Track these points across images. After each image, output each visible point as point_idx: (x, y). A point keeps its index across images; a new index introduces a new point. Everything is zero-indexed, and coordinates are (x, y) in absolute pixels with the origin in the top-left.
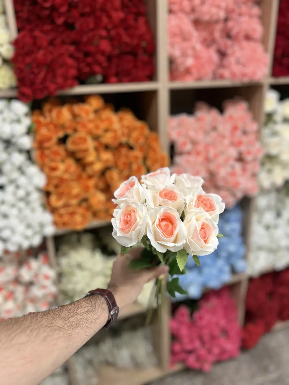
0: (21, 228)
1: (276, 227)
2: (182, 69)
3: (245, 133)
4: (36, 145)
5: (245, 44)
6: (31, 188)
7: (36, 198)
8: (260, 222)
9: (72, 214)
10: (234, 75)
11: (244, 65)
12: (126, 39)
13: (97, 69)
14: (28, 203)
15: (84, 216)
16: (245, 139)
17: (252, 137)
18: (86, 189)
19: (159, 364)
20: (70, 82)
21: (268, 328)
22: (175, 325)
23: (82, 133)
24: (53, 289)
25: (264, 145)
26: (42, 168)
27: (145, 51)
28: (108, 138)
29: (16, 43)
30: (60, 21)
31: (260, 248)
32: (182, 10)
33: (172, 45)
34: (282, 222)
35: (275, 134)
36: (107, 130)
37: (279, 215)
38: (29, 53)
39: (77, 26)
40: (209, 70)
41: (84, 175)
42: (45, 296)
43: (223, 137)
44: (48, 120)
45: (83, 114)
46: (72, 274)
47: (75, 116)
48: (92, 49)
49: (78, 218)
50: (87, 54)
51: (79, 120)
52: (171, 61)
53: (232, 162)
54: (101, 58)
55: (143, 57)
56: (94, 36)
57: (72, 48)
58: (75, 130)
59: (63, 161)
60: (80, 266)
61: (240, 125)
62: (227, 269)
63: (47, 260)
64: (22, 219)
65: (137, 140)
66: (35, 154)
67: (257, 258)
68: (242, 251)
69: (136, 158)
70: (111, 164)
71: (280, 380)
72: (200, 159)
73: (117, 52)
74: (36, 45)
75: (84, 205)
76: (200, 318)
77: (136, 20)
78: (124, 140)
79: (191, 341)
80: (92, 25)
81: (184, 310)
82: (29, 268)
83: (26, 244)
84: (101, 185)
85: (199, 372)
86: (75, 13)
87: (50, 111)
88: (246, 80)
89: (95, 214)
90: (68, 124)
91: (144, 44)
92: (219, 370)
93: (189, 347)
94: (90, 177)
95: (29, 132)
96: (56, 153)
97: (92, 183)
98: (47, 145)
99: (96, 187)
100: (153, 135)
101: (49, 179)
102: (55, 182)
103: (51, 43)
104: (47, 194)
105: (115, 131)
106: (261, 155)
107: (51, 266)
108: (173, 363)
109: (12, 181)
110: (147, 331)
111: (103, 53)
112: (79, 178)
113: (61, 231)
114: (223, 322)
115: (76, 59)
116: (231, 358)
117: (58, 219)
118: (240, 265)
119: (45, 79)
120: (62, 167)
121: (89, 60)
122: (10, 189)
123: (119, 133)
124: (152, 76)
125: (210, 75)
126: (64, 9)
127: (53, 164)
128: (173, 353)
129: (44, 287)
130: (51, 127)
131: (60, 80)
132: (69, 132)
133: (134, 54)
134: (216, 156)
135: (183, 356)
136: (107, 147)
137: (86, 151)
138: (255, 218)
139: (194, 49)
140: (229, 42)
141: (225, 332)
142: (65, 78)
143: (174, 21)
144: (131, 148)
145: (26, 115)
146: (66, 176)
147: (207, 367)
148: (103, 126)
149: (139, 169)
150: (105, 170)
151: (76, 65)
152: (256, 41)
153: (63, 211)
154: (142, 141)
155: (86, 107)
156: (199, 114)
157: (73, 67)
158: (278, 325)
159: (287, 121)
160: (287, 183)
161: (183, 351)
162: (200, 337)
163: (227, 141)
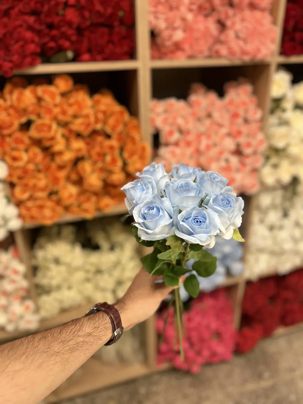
1: (281, 228)
2: (168, 43)
3: (246, 121)
5: (247, 13)
8: (262, 221)
9: (41, 207)
10: (232, 53)
11: (245, 41)
12: (99, 7)
13: (67, 44)
15: (53, 210)
16: (244, 129)
17: (254, 126)
18: (56, 180)
19: (146, 360)
20: (28, 60)
21: (267, 333)
22: (161, 324)
23: (47, 120)
24: (24, 284)
25: (268, 137)
26: (3, 158)
27: (122, 22)
28: (78, 125)
31: (261, 250)
33: (155, 14)
34: (288, 223)
35: (285, 123)
37: (286, 215)
40: (204, 46)
41: (54, 166)
42: (17, 290)
43: (220, 126)
44: (9, 103)
45: (47, 98)
46: (48, 269)
47: (39, 99)
48: (56, 20)
49: (47, 212)
50: (51, 26)
51: (43, 104)
52: (153, 35)
53: (226, 155)
56: (57, 4)
57: (31, 20)
58: (39, 116)
59: (26, 150)
60: (57, 261)
61: (241, 112)
62: (222, 270)
63: (17, 255)
65: (114, 128)
67: (257, 260)
68: (239, 252)
69: (112, 148)
70: (84, 152)
71: (273, 388)
72: (189, 151)
73: (88, 23)
75: (54, 197)
76: (190, 320)
78: (99, 127)
84: (74, 177)
85: (188, 372)
87: (11, 93)
88: (247, 59)
89: (67, 208)
90: (31, 109)
91: (121, 14)
92: (209, 372)
94: (61, 167)
96: (18, 141)
97: (62, 174)
98: (6, 131)
99: (68, 178)
100: (134, 122)
101: (11, 168)
102: (19, 173)
104: (12, 185)
105: (87, 116)
106: (263, 148)
107: (21, 261)
108: (159, 362)
111: (69, 24)
112: (48, 168)
113: (30, 224)
114: (214, 325)
115: (39, 33)
116: (223, 361)
117: (24, 212)
118: (236, 267)
120: (25, 157)
121: (54, 32)
123: (92, 119)
124: (132, 55)
125: (206, 53)
127: (15, 154)
128: (159, 352)
129: (13, 282)
130: (11, 111)
132: (33, 117)
133: (110, 27)
134: (208, 147)
135: (170, 355)
136: (79, 135)
137: (53, 139)
138: (256, 217)
139: (184, 19)
140: (231, 12)
141: (218, 335)
142: (23, 55)
144: (108, 137)
146: (31, 167)
147: (195, 369)
148: (71, 111)
149: (114, 161)
150: (77, 161)
151: (37, 39)
152: (263, 10)
153: (30, 204)
154: (120, 128)
155: (52, 89)
156: (193, 98)
157: (33, 42)
158: (280, 331)
159: (299, 108)
160: (295, 181)
161: (170, 351)
162: (189, 339)
163: (224, 131)
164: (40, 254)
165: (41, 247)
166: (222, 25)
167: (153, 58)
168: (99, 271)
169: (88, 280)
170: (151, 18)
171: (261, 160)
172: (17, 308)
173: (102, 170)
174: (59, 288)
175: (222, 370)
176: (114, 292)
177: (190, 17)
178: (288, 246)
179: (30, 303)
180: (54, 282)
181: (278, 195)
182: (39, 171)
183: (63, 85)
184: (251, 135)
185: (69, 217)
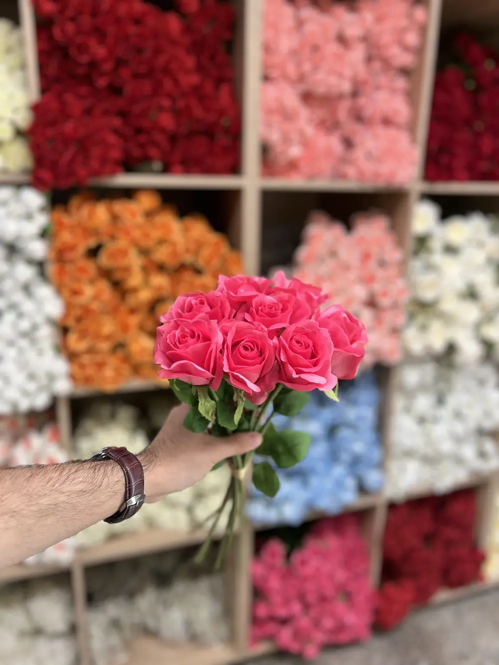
0: (19, 378)
1: (436, 420)
2: (282, 161)
3: (382, 264)
4: (53, 255)
5: (381, 130)
6: (39, 319)
7: (46, 334)
8: (408, 410)
9: (101, 365)
10: (361, 175)
11: (378, 161)
12: (198, 112)
13: (154, 152)
14: (33, 341)
15: (117, 370)
16: (380, 274)
17: (392, 272)
18: (125, 328)
19: (231, 639)
20: (109, 167)
21: (422, 599)
22: (260, 570)
23: (122, 243)
25: (412, 286)
26: (59, 290)
27: (227, 131)
28: (162, 254)
29: (36, 109)
30: (102, 82)
31: (409, 454)
32: (285, 77)
33: (268, 125)
34: (445, 413)
35: (430, 267)
36: (161, 242)
37: (441, 401)
38: (54, 123)
40: (326, 166)
41: (123, 308)
43: (347, 268)
44: (75, 220)
45: (126, 216)
47: (115, 218)
48: (145, 123)
49: (109, 372)
50: (139, 131)
51: (120, 224)
52: (265, 150)
54: (159, 137)
55: (223, 140)
56: (150, 107)
57: (117, 122)
58: (113, 237)
59: (92, 282)
61: (375, 250)
62: (351, 483)
64: (23, 365)
65: (208, 262)
66: (51, 269)
67: (403, 470)
68: (376, 454)
69: (204, 287)
70: (165, 293)
73: (184, 129)
74: (64, 114)
75: (120, 353)
76: (303, 563)
77: (217, 87)
78: (188, 259)
79: (287, 602)
81: (277, 547)
82: (28, 446)
83: (24, 405)
84: (149, 325)
85: (298, 658)
86: (125, 73)
87: (79, 208)
88: (381, 184)
89: (136, 369)
90: (103, 228)
91: (225, 122)
93: (282, 612)
94: (133, 311)
95: (44, 234)
96: (82, 270)
97: (134, 321)
98: (69, 256)
100: (234, 255)
101: (69, 307)
102: (77, 312)
103: (88, 112)
104: (64, 330)
105: (174, 244)
106: (405, 299)
107: (61, 445)
108: (255, 639)
109: (13, 307)
110: (217, 581)
111: (163, 130)
112: (114, 311)
113: (82, 391)
114: (341, 575)
115: (124, 137)
116: (354, 643)
117: (76, 369)
118: (372, 478)
119: (72, 161)
120: (89, 291)
121: (142, 138)
122: (9, 317)
123: (181, 247)
124: (235, 168)
125: (328, 172)
126: (108, 66)
127: (75, 286)
128: (256, 621)
130: (79, 231)
131: (95, 164)
132: (105, 239)
133: (210, 135)
135: (271, 628)
138: (398, 403)
139: (302, 134)
140: (358, 127)
141: (349, 597)
142: (104, 160)
143: (272, 91)
144: (198, 272)
145: (42, 209)
146: (95, 306)
147: (311, 651)
148: (156, 234)
150: (154, 306)
151: (120, 143)
152: (399, 127)
153: (86, 359)
154: (216, 263)
155: (133, 206)
157: (115, 146)
158: (442, 595)
159: (451, 250)
160: (451, 349)
161: (272, 619)
162: (302, 598)
163: (352, 275)
166: (348, 143)
170: (263, 129)
171: (401, 319)
175: (353, 658)
176: (190, 510)
178: (447, 446)
181: (429, 371)
182: (104, 313)
184: (389, 280)
185: (136, 384)
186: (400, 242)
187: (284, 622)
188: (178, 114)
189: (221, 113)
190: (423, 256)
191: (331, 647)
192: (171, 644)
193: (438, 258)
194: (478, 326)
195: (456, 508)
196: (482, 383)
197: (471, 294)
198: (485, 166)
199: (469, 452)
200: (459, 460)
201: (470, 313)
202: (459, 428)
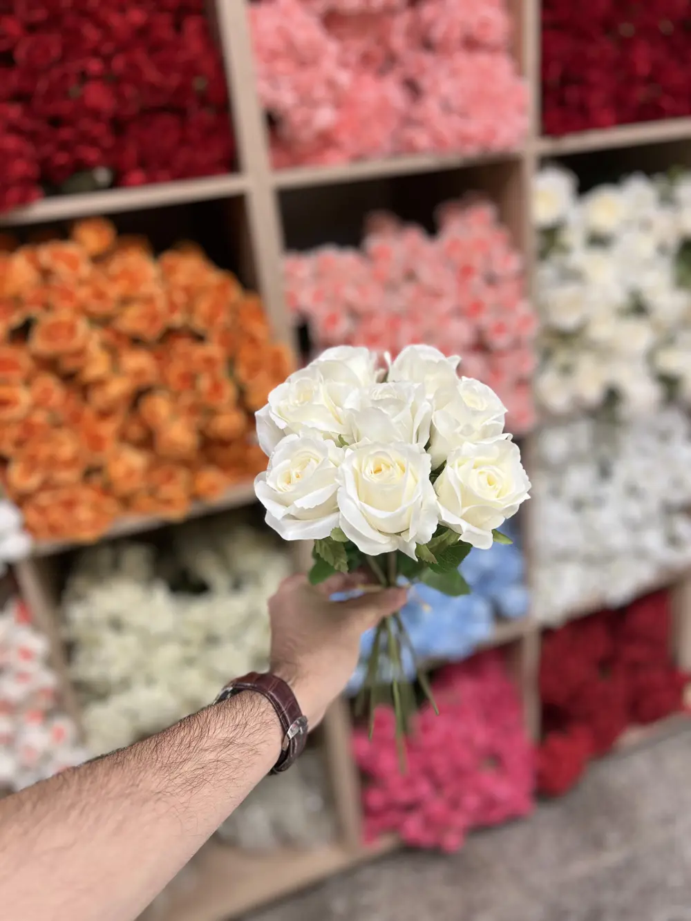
1: (599, 502)
2: (306, 135)
3: (491, 281)
5: (462, 60)
8: (556, 493)
9: (70, 505)
10: (439, 142)
11: (464, 114)
12: (152, 74)
13: (91, 154)
15: (96, 507)
16: (489, 297)
17: (508, 290)
18: (96, 443)
19: (339, 835)
20: (14, 193)
21: (604, 745)
22: (365, 746)
23: (64, 314)
24: (47, 679)
25: (541, 310)
27: (204, 100)
28: (131, 320)
31: (564, 557)
33: (271, 78)
34: (613, 490)
35: (569, 275)
36: (126, 301)
37: (605, 472)
39: (20, 54)
40: (381, 135)
41: (89, 413)
42: (34, 695)
43: (436, 295)
45: (62, 269)
46: (96, 643)
47: (46, 274)
48: (64, 108)
49: (84, 513)
50: (56, 122)
51: (54, 282)
52: (273, 121)
54: (93, 127)
55: (200, 115)
56: (65, 76)
57: (14, 112)
58: (47, 306)
59: (28, 382)
60: (117, 625)
61: (477, 261)
62: (482, 610)
63: (26, 617)
65: (211, 319)
67: (558, 581)
68: (514, 565)
69: (209, 362)
70: (151, 378)
73: (134, 108)
75: (97, 480)
76: (425, 728)
77: (178, 27)
78: (178, 319)
79: (410, 783)
80: (56, 52)
84: (135, 432)
85: (436, 852)
86: (10, 26)
88: (472, 152)
89: (126, 502)
90: (28, 294)
91: (199, 84)
92: (484, 847)
93: (404, 796)
94: (104, 414)
96: (8, 365)
97: (108, 429)
100: (251, 302)
102: (14, 432)
104: (2, 462)
105: (149, 300)
106: (532, 332)
107: (36, 627)
108: (371, 834)
111: (95, 114)
112: (75, 420)
113: (49, 544)
114: (481, 735)
115: (32, 137)
116: (513, 818)
117: (33, 517)
118: (513, 599)
120: (24, 397)
121: (66, 133)
123: (161, 304)
124: (230, 163)
125: (387, 145)
127: (3, 392)
128: (368, 812)
129: (22, 676)
132: (35, 311)
133: (180, 112)
135: (392, 817)
137: (80, 353)
138: (540, 485)
139: (331, 84)
140: (428, 59)
141: (496, 758)
144: (199, 338)
146: (40, 417)
147: (452, 841)
148: (115, 291)
149: (216, 388)
150: (138, 396)
151: (29, 149)
152: (493, 49)
153: (44, 499)
154: (224, 318)
155: (70, 249)
156: (374, 243)
157: (20, 155)
158: (632, 736)
159: (598, 241)
160: (612, 396)
161: (390, 806)
162: (429, 773)
163: (446, 305)
164: (78, 613)
165: (80, 598)
166: (413, 88)
167: (277, 166)
168: (212, 640)
169: (189, 662)
170: (264, 87)
171: (530, 362)
172: (36, 737)
173: (194, 409)
174: (125, 684)
175: (513, 839)
177: (344, 78)
178: (619, 539)
179: (64, 724)
180: (115, 672)
181: (583, 432)
182: (58, 425)
183: (92, 239)
184: (505, 307)
185: (132, 521)
186: (516, 243)
187: (411, 807)
188: (115, 83)
189: (191, 70)
190: (556, 258)
191: (480, 828)
192: (255, 854)
193: (580, 257)
194: (650, 357)
195: (643, 618)
196: (664, 437)
197: (638, 308)
198: (641, 94)
199: (653, 540)
200: (641, 554)
201: (638, 336)
202: (635, 510)
